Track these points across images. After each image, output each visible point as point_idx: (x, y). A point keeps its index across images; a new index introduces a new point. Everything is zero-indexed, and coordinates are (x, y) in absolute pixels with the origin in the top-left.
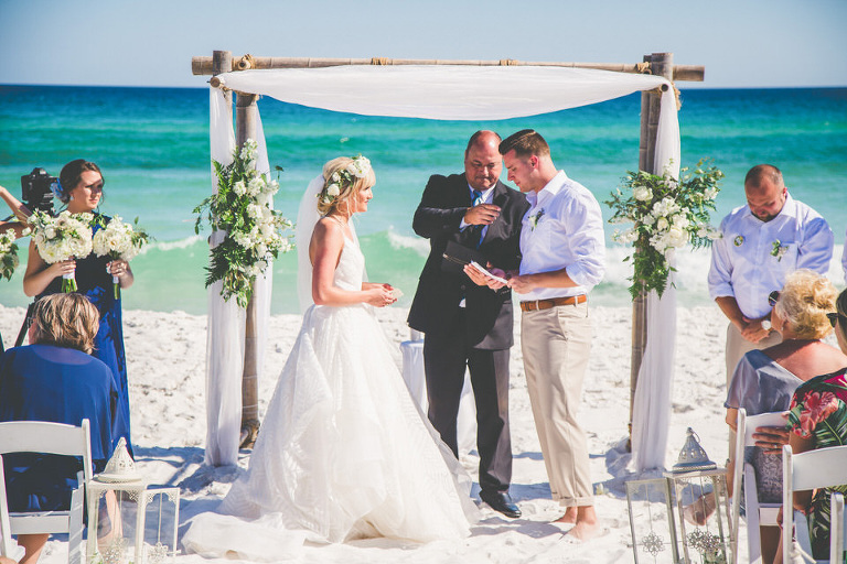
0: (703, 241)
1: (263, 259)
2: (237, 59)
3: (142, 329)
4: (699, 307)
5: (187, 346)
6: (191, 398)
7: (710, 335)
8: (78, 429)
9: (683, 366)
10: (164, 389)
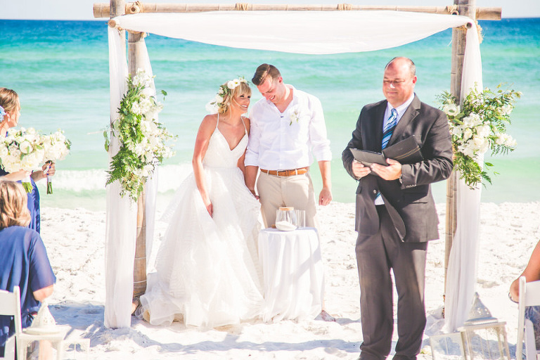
0: (501, 148)
1: (151, 163)
2: (130, 5)
3: (50, 222)
4: (506, 203)
5: (88, 235)
6: (92, 276)
7: (516, 226)
8: (11, 294)
9: (492, 250)
10: (70, 270)
